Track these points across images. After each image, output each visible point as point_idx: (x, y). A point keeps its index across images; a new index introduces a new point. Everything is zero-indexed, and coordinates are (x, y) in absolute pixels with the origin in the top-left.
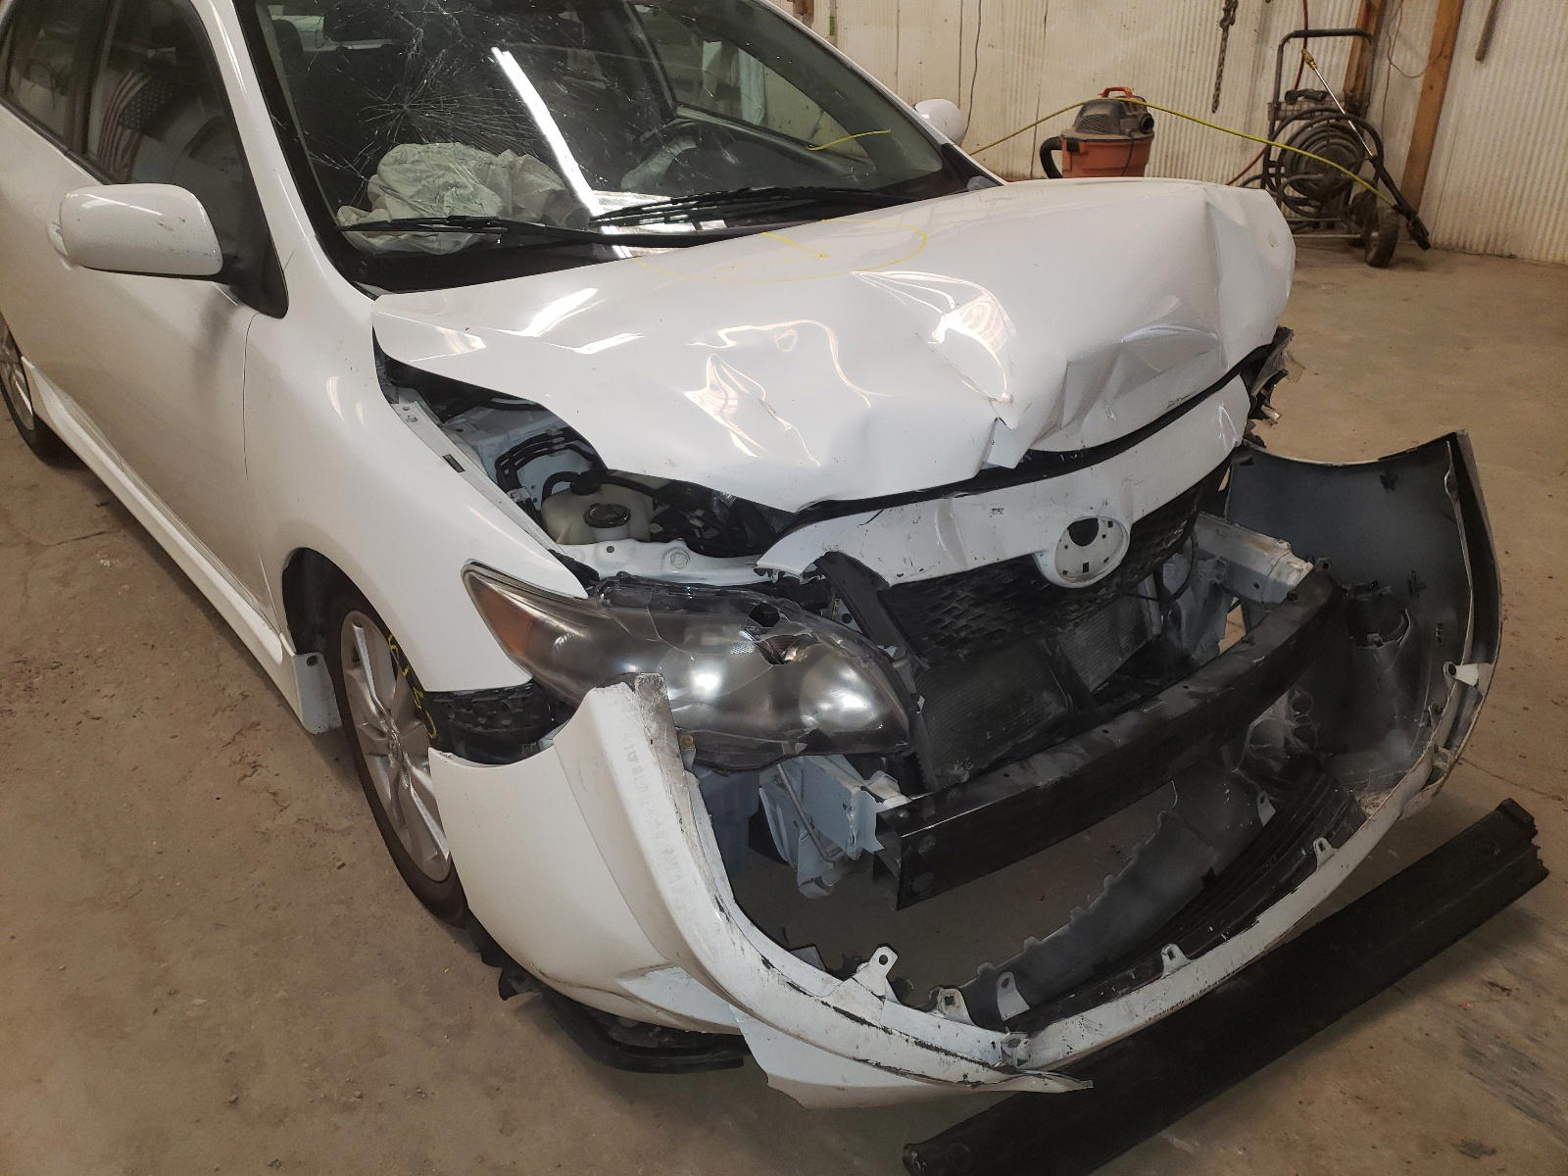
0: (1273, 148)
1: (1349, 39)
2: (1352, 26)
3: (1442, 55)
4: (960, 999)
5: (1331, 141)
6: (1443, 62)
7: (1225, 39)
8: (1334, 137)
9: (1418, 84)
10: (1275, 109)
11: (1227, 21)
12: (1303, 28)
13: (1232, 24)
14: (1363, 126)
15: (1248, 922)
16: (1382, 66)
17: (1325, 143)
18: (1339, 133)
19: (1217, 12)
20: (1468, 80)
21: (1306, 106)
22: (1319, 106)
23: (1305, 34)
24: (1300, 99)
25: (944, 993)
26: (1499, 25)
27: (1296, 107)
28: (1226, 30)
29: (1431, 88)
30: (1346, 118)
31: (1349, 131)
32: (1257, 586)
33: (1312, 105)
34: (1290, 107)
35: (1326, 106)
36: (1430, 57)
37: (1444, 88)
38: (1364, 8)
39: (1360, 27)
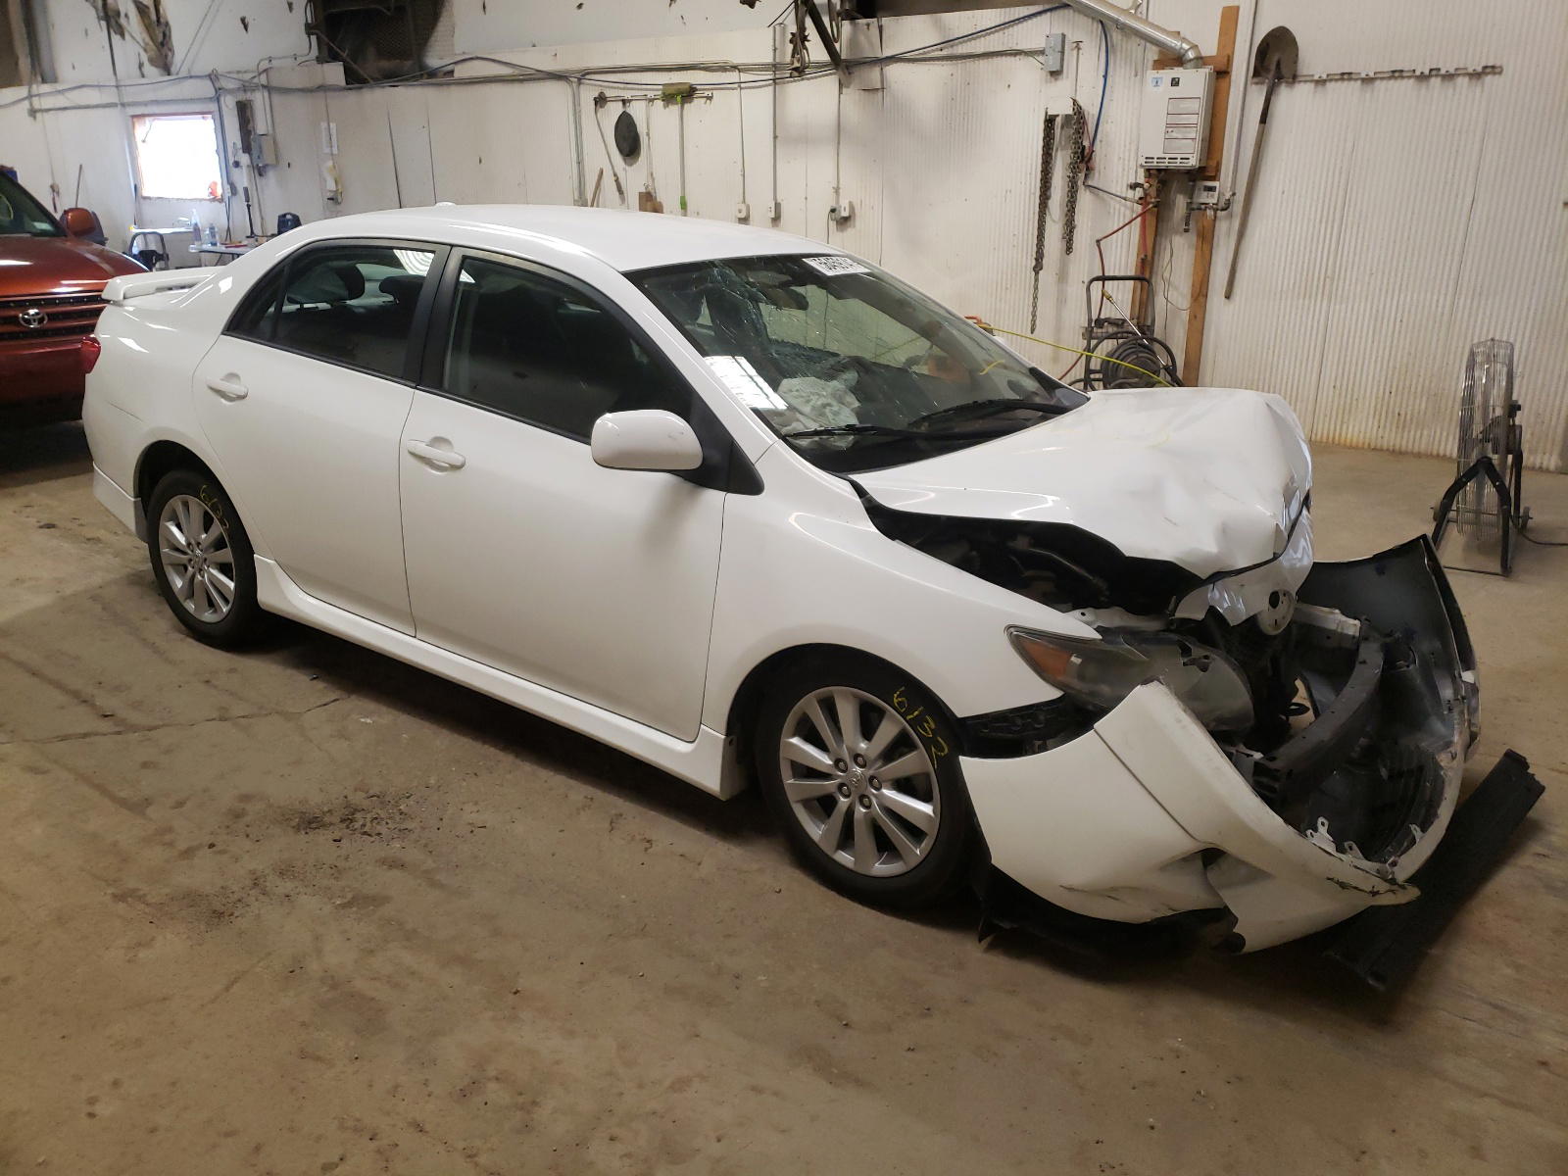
0: (1093, 359)
1: (1132, 282)
2: (1131, 273)
3: (1200, 293)
4: (1355, 846)
5: (1140, 355)
6: (1202, 299)
7: (1036, 280)
8: (1141, 352)
9: (1185, 316)
10: (1089, 334)
11: (1038, 267)
12: (1101, 274)
13: (1041, 269)
14: (1153, 340)
15: (1436, 815)
16: (1160, 302)
17: (1135, 356)
18: (1142, 349)
19: (1029, 262)
20: (1220, 312)
21: (1111, 330)
22: (1120, 330)
23: (1103, 279)
24: (1106, 324)
25: (1346, 844)
26: (1238, 275)
27: (1104, 330)
28: (1037, 273)
29: (1195, 317)
30: (1142, 339)
31: (1144, 346)
32: (1328, 638)
33: (1115, 329)
34: (1100, 330)
35: (1124, 330)
36: (1192, 296)
37: (1204, 318)
38: (1140, 260)
39: (1139, 274)
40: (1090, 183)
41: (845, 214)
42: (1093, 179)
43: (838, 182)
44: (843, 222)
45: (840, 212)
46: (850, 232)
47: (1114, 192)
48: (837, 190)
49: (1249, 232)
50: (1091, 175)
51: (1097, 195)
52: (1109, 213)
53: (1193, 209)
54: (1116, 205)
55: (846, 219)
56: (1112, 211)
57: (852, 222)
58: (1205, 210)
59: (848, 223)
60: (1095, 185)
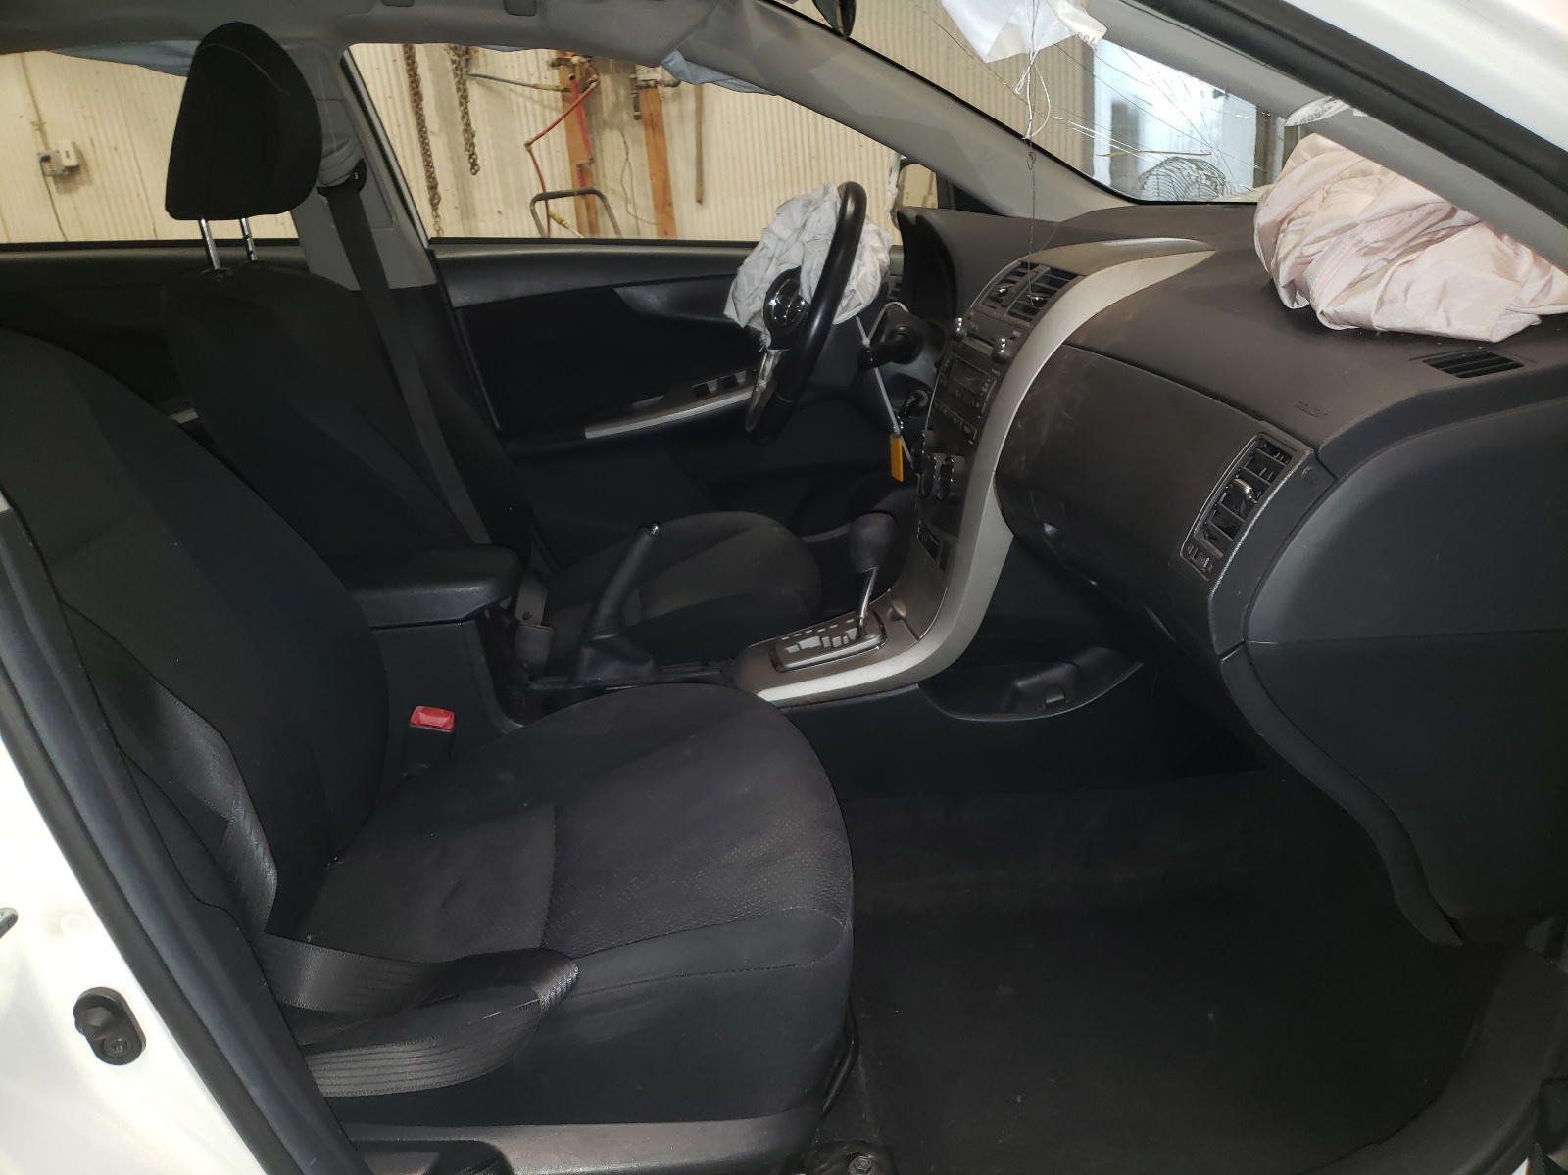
1: (574, 198)
2: (570, 186)
6: (668, 208)
7: (437, 218)
11: (435, 199)
12: (541, 192)
13: (440, 200)
16: (621, 218)
20: (693, 222)
23: (545, 197)
26: (706, 171)
28: (436, 208)
29: (666, 232)
36: (654, 207)
37: (675, 229)
38: (575, 169)
39: (578, 188)
40: (474, 71)
41: (72, 162)
42: (478, 66)
43: (38, 111)
44: (69, 176)
45: (59, 160)
46: (83, 193)
47: (511, 79)
48: (40, 126)
49: (707, 110)
50: (473, 61)
51: (489, 89)
52: (512, 111)
53: (640, 88)
54: (518, 98)
55: (72, 171)
56: (515, 107)
57: (84, 175)
58: (655, 87)
59: (78, 178)
60: (484, 73)
